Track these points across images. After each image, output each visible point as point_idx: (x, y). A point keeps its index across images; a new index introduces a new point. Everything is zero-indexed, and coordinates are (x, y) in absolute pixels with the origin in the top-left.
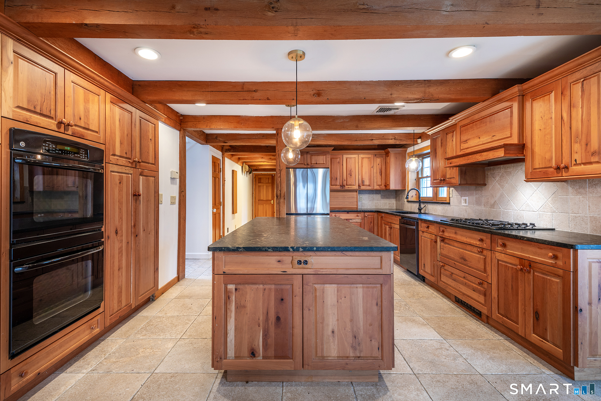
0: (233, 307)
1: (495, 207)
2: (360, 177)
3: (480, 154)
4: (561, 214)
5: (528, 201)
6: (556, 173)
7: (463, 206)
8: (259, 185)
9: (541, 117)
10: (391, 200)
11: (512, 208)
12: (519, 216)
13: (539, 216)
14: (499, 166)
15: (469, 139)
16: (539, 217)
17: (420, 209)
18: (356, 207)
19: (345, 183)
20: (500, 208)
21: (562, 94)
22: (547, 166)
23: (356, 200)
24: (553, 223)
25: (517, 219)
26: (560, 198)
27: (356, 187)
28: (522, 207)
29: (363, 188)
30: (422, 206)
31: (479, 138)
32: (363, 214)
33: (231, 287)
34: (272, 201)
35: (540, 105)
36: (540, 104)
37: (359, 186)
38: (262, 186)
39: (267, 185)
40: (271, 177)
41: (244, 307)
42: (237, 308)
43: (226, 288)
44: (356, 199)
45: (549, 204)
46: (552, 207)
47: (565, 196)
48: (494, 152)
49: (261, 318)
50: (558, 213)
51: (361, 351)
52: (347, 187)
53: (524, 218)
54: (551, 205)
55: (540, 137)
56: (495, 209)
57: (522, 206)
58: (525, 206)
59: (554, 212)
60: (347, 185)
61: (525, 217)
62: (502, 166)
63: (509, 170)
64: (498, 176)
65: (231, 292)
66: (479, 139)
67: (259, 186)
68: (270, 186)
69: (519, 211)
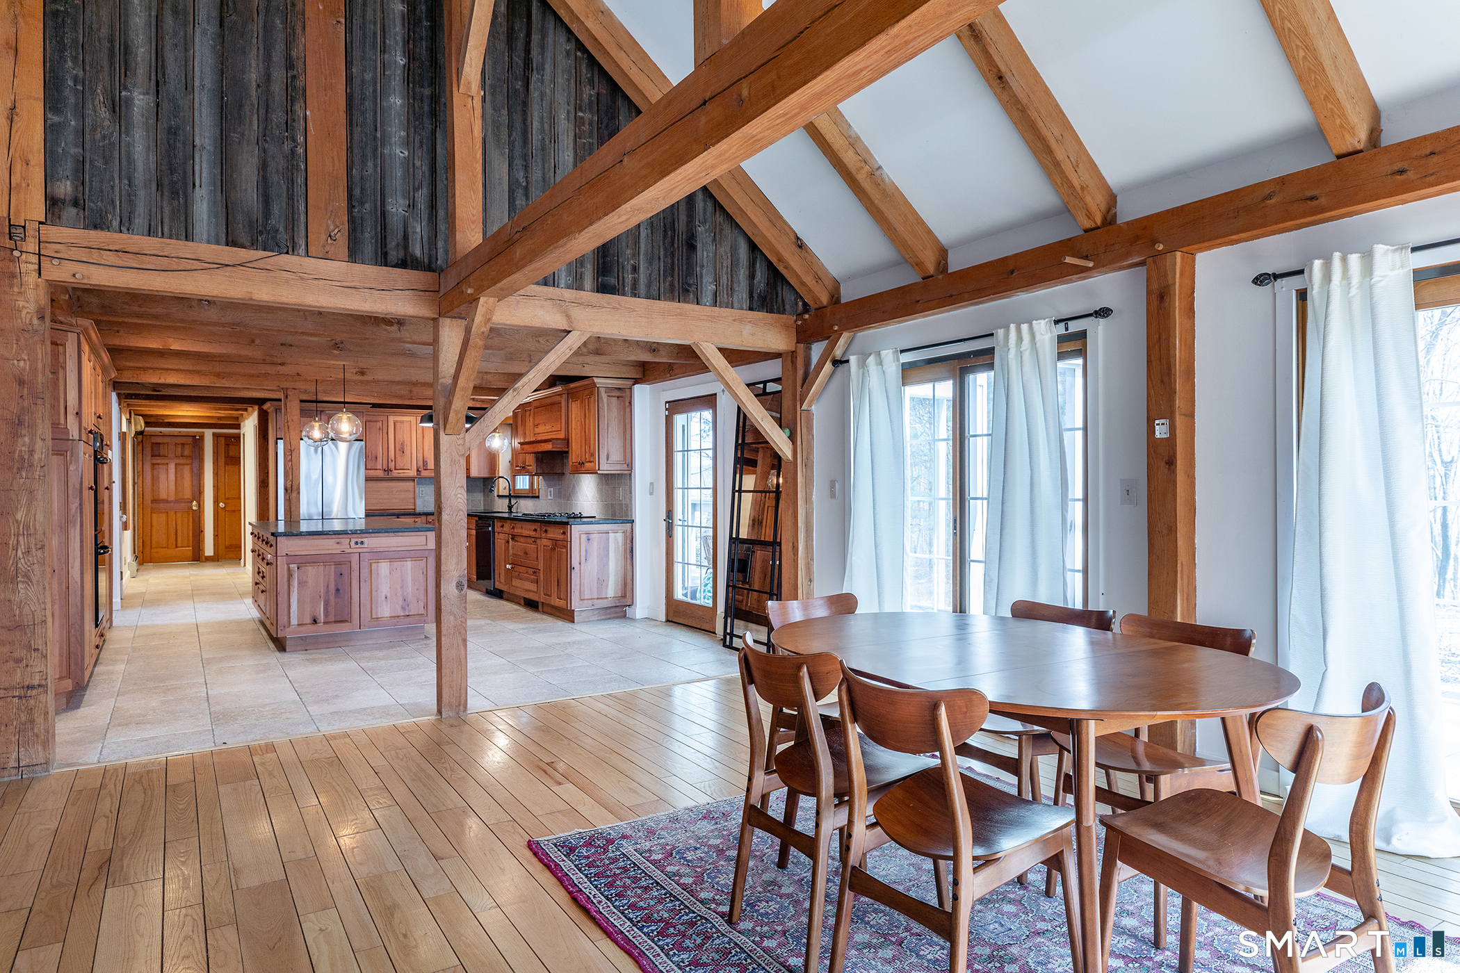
0: (295, 583)
1: (570, 499)
2: (420, 456)
3: (545, 443)
5: (586, 491)
6: (580, 467)
8: (155, 462)
11: (579, 499)
12: (583, 508)
13: (591, 506)
15: (538, 424)
17: (510, 507)
18: (413, 507)
19: (392, 465)
20: (573, 500)
22: (577, 462)
23: (413, 496)
24: (597, 511)
26: (600, 488)
27: (413, 473)
29: (424, 473)
30: (513, 501)
31: (545, 425)
32: (424, 518)
33: (294, 566)
34: (194, 503)
37: (418, 470)
38: (163, 464)
39: (178, 461)
40: (190, 440)
41: (306, 582)
42: (299, 583)
43: (289, 568)
44: (412, 493)
49: (322, 591)
50: (599, 502)
51: (409, 611)
52: (395, 473)
55: (574, 435)
56: (570, 501)
58: (585, 497)
60: (395, 469)
65: (294, 571)
67: (153, 464)
68: (187, 464)
69: (582, 502)
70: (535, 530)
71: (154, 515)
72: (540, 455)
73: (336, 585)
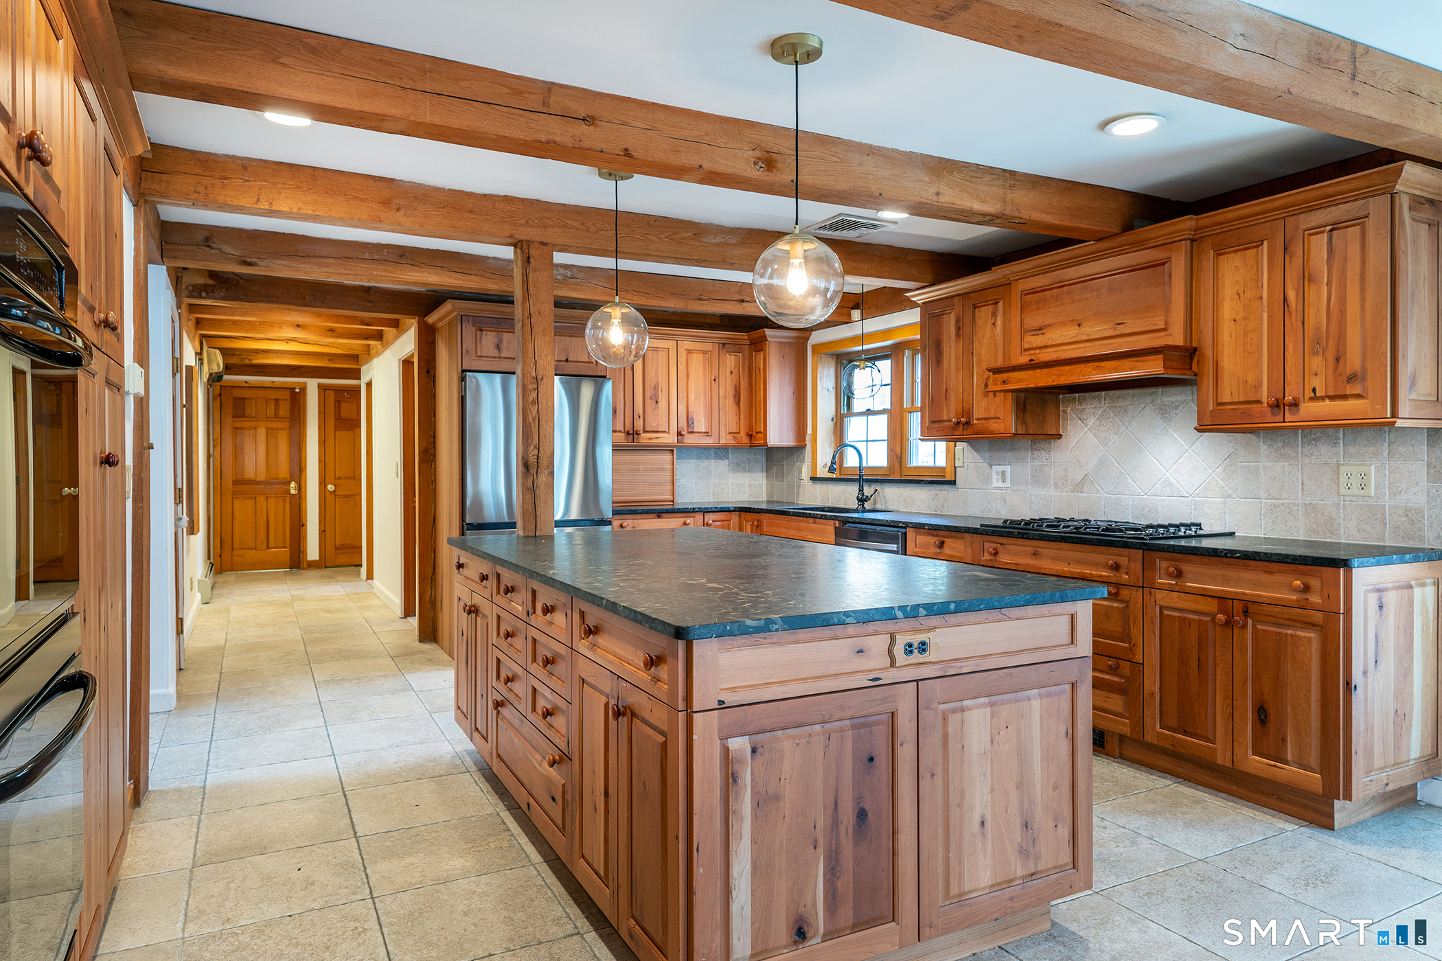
0: (745, 805)
1: (1085, 490)
2: (682, 408)
3: (1096, 364)
4: (1244, 500)
5: (1168, 473)
6: (1269, 414)
7: (995, 488)
8: (237, 425)
9: (1238, 294)
10: (754, 475)
11: (1129, 490)
12: (1147, 509)
13: (1193, 507)
14: (1097, 393)
15: (1049, 326)
16: (1194, 510)
17: (862, 500)
18: (670, 498)
19: (639, 424)
20: (1098, 492)
21: (1285, 249)
22: (1250, 400)
23: (669, 478)
24: (1227, 520)
25: (1141, 516)
26: (1241, 467)
27: (671, 438)
28: (1154, 488)
29: (689, 439)
30: (868, 491)
31: (1079, 325)
32: (699, 517)
33: (739, 744)
34: (293, 485)
35: (1235, 267)
36: (1235, 265)
37: (679, 434)
38: (249, 429)
39: (271, 425)
40: (286, 395)
41: (777, 798)
42: (757, 805)
43: (726, 750)
44: (669, 473)
45: (1217, 481)
46: (1223, 487)
47: (1252, 464)
48: (1137, 361)
49: (820, 825)
50: (1238, 499)
51: (1037, 858)
52: (644, 438)
53: (1158, 513)
54: (1221, 482)
55: (1233, 336)
56: (1086, 493)
57: (1153, 486)
58: (1160, 486)
59: (1229, 496)
60: (645, 431)
61: (1160, 510)
62: (1104, 393)
63: (1121, 403)
64: (1092, 417)
65: (741, 761)
66: (1078, 327)
67: (236, 428)
68: (282, 429)
69: (1146, 496)
70: (1116, 567)
71: (237, 502)
72: (1022, 395)
73: (858, 799)
